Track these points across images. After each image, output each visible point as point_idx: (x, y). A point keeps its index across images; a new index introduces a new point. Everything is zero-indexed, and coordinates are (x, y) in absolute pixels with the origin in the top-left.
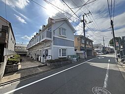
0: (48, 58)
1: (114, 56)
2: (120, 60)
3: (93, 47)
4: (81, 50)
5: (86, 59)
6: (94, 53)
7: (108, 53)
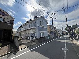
0: (35, 38)
1: (68, 36)
2: (71, 38)
3: (56, 32)
4: (51, 33)
5: (54, 38)
6: (57, 34)
7: (64, 35)
